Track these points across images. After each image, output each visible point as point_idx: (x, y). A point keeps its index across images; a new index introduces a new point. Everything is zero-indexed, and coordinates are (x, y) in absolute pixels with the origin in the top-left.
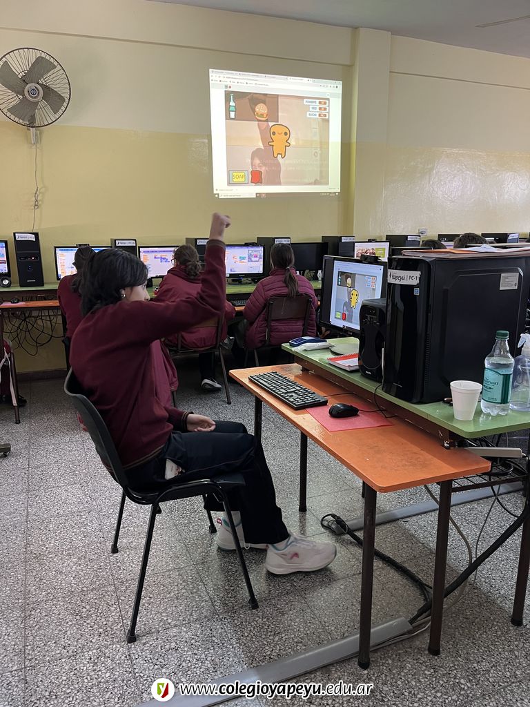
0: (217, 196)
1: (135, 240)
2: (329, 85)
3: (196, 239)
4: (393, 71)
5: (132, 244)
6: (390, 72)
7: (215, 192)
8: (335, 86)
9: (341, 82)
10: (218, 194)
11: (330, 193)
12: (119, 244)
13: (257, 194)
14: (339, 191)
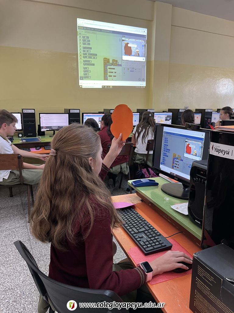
0: (81, 87)
1: (34, 110)
2: (140, 30)
3: (70, 110)
4: (173, 25)
5: (33, 111)
6: (172, 25)
7: (80, 85)
8: (144, 31)
9: (147, 29)
10: (82, 86)
11: (141, 87)
12: (25, 111)
13: (102, 86)
14: (145, 86)
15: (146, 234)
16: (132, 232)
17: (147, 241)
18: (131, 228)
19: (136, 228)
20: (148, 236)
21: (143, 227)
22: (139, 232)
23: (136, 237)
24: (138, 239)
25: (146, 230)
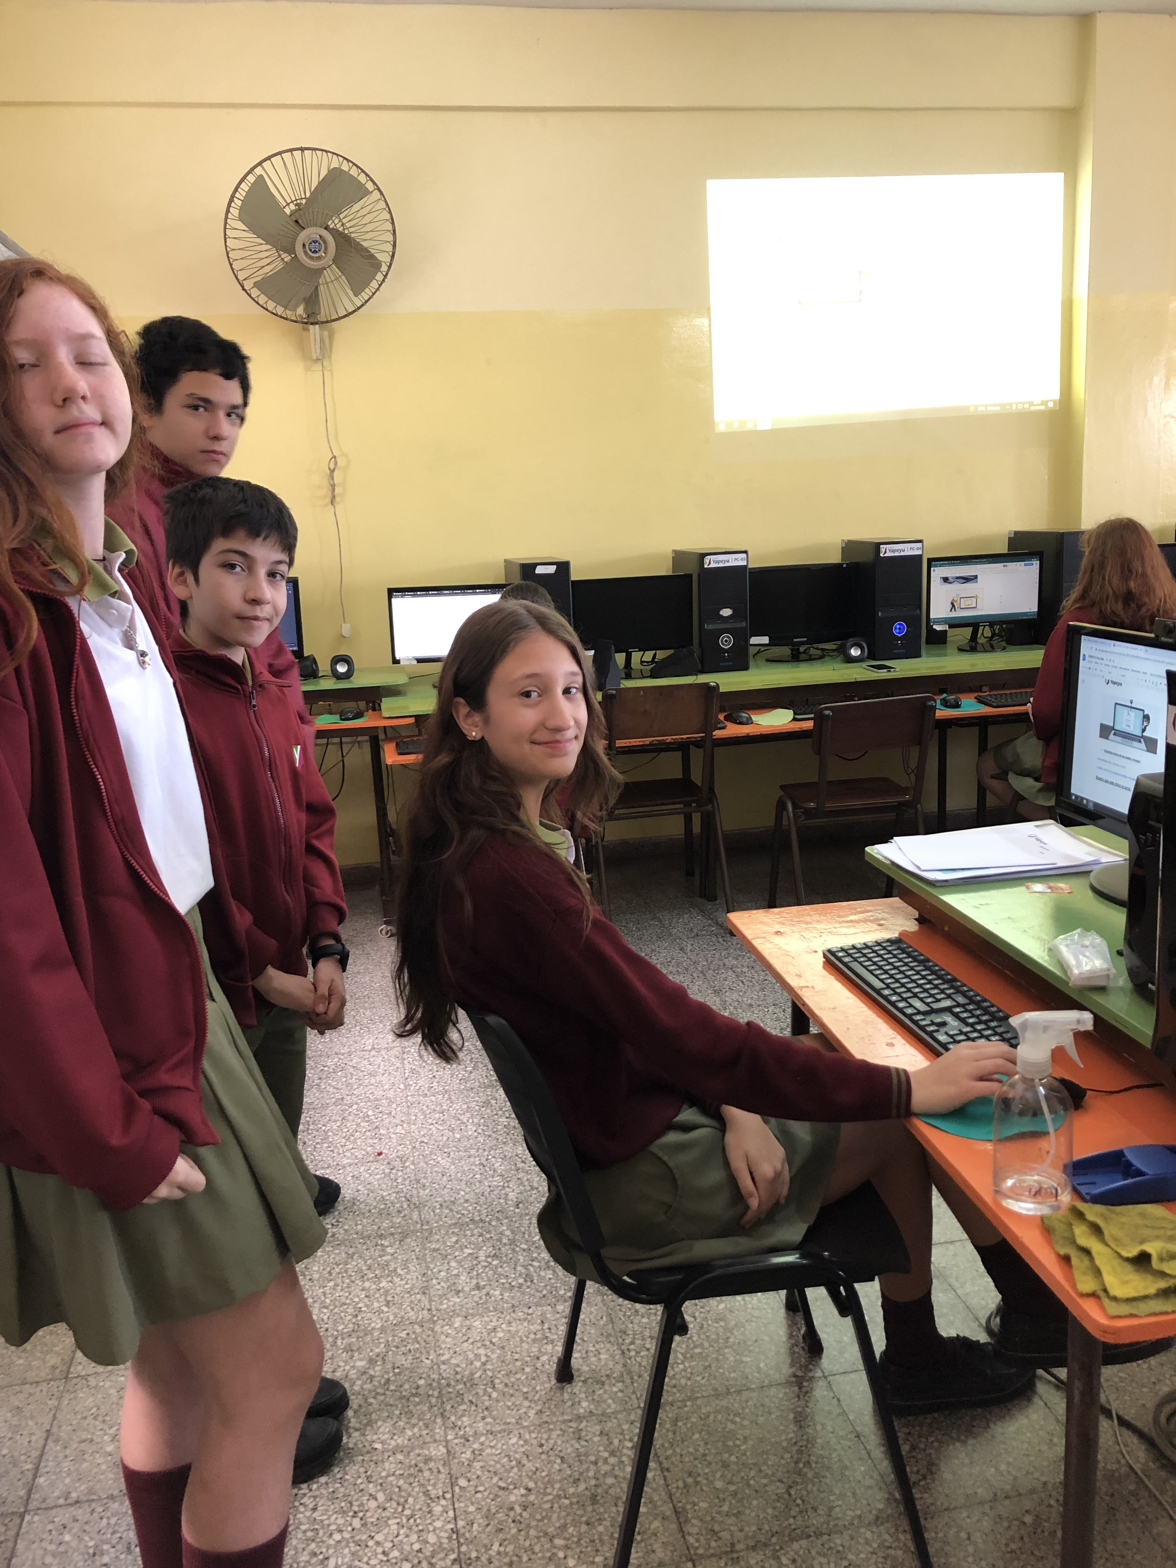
15: (956, 1016)
16: (909, 1011)
17: (961, 1033)
18: (904, 1000)
19: (921, 999)
20: (963, 1021)
21: (949, 997)
22: (933, 1011)
23: (924, 1023)
24: (932, 1028)
25: (958, 1005)
